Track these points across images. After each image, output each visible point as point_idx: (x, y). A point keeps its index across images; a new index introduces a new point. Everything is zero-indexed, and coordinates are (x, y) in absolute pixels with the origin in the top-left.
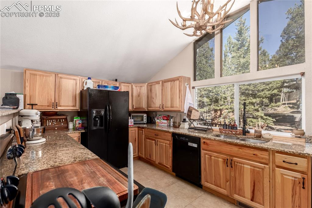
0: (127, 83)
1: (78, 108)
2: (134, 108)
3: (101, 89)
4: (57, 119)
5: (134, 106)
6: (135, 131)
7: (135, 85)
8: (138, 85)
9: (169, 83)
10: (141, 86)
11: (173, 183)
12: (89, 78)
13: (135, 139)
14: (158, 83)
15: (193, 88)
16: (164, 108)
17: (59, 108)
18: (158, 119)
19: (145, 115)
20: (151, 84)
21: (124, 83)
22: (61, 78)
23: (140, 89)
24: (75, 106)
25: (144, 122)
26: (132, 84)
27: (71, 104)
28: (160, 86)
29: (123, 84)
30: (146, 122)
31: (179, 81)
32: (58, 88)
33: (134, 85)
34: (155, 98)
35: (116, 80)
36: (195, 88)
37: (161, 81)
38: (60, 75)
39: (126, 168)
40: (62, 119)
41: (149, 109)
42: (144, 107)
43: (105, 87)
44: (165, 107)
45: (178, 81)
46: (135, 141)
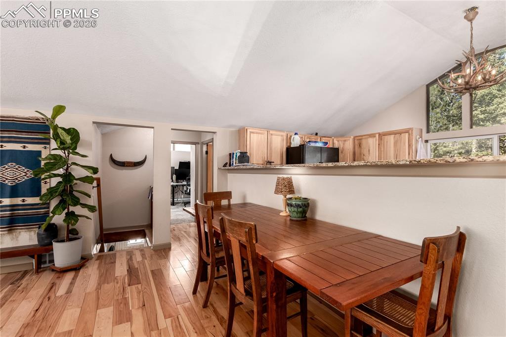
0: (328, 137)
7: (337, 139)
8: (340, 139)
9: (392, 136)
10: (345, 141)
12: (296, 134)
14: (372, 136)
15: (427, 141)
20: (360, 138)
22: (272, 135)
23: (344, 144)
26: (333, 138)
28: (376, 140)
31: (409, 135)
32: (270, 144)
33: (335, 139)
34: (366, 155)
35: (317, 134)
36: (429, 141)
37: (376, 134)
38: (271, 132)
45: (407, 134)
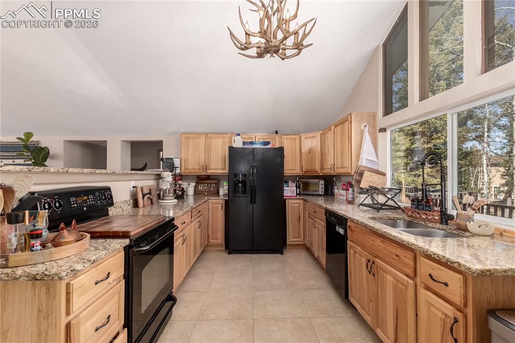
0: (293, 135)
1: (226, 171)
2: (304, 170)
3: (246, 146)
4: (208, 184)
5: (304, 168)
6: (298, 205)
7: (305, 136)
8: (308, 136)
10: (313, 137)
11: (319, 288)
12: (238, 135)
13: (299, 216)
14: (330, 128)
15: (383, 130)
16: (335, 169)
17: (209, 171)
18: (337, 189)
19: (322, 182)
20: (324, 132)
21: (288, 135)
22: (211, 138)
24: (225, 169)
25: (320, 193)
26: (301, 135)
27: (220, 167)
28: (332, 135)
29: (285, 136)
30: (323, 193)
31: (348, 123)
32: (208, 148)
33: (303, 136)
34: (327, 154)
35: (277, 132)
36: (387, 129)
38: (209, 135)
39: (279, 255)
40: (213, 183)
41: (324, 171)
42: (317, 168)
43: (252, 143)
44: (337, 168)
46: (300, 219)
